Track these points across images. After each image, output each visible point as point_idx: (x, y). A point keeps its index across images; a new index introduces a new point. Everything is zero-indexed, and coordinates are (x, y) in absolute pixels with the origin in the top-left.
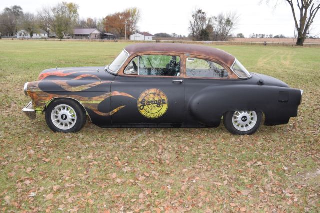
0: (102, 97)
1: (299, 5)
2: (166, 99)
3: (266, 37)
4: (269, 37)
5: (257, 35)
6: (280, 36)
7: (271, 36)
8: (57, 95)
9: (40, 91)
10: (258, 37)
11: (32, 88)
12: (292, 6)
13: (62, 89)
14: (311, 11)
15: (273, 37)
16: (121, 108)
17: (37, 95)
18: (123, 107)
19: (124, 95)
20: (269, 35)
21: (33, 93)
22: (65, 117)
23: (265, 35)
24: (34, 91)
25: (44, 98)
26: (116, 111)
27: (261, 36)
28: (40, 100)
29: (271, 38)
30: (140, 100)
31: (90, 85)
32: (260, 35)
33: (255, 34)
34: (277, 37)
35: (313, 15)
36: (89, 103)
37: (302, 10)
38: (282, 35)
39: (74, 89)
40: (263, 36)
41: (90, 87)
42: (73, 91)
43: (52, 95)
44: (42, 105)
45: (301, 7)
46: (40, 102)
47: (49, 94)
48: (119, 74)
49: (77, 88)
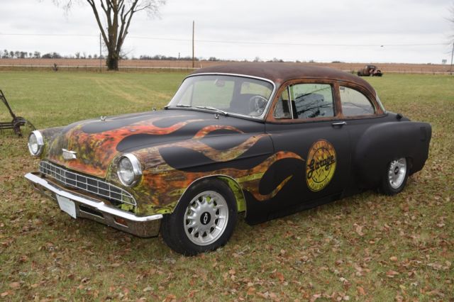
0: (263, 166)
1: (102, 6)
2: (334, 155)
3: (29, 56)
4: (33, 56)
5: (12, 53)
6: (52, 54)
7: (37, 54)
8: (199, 173)
9: (170, 168)
10: (15, 57)
11: (152, 165)
12: (93, 6)
13: (207, 158)
14: (122, 15)
15: (41, 56)
16: (286, 180)
17: (164, 178)
18: (289, 178)
19: (291, 157)
20: (33, 53)
21: (155, 175)
22: (205, 218)
23: (26, 53)
24: (157, 170)
25: (177, 184)
26: (280, 187)
27: (20, 56)
28: (168, 190)
29: (37, 58)
30: (309, 162)
31: (245, 143)
32: (17, 53)
33: (9, 52)
34: (47, 56)
35: (126, 21)
36: (249, 179)
37: (108, 13)
38: (55, 54)
39: (225, 157)
40: (23, 54)
41: (246, 147)
42: (224, 160)
43: (190, 175)
44: (173, 199)
45: (107, 9)
46: (168, 194)
47: (186, 174)
48: (268, 120)
49: (229, 152)
